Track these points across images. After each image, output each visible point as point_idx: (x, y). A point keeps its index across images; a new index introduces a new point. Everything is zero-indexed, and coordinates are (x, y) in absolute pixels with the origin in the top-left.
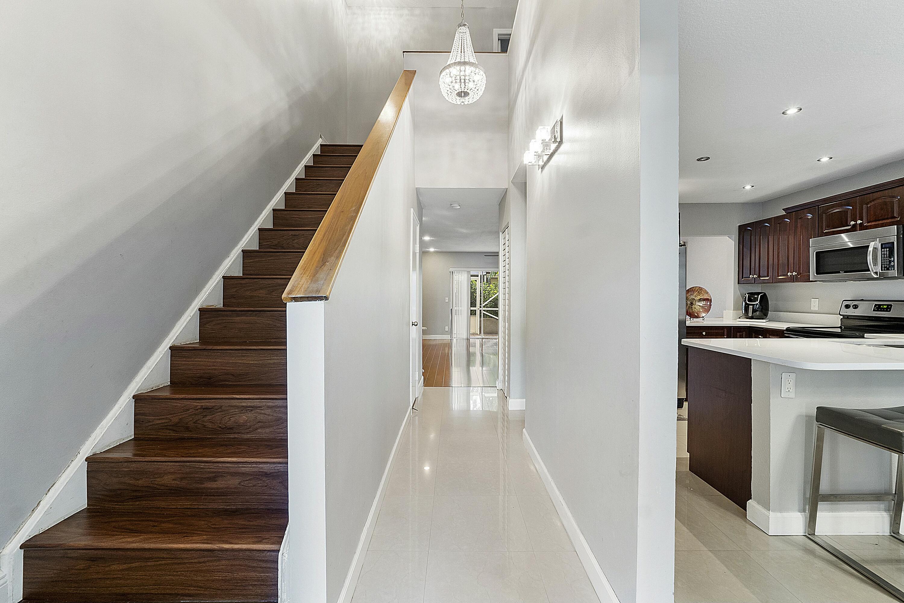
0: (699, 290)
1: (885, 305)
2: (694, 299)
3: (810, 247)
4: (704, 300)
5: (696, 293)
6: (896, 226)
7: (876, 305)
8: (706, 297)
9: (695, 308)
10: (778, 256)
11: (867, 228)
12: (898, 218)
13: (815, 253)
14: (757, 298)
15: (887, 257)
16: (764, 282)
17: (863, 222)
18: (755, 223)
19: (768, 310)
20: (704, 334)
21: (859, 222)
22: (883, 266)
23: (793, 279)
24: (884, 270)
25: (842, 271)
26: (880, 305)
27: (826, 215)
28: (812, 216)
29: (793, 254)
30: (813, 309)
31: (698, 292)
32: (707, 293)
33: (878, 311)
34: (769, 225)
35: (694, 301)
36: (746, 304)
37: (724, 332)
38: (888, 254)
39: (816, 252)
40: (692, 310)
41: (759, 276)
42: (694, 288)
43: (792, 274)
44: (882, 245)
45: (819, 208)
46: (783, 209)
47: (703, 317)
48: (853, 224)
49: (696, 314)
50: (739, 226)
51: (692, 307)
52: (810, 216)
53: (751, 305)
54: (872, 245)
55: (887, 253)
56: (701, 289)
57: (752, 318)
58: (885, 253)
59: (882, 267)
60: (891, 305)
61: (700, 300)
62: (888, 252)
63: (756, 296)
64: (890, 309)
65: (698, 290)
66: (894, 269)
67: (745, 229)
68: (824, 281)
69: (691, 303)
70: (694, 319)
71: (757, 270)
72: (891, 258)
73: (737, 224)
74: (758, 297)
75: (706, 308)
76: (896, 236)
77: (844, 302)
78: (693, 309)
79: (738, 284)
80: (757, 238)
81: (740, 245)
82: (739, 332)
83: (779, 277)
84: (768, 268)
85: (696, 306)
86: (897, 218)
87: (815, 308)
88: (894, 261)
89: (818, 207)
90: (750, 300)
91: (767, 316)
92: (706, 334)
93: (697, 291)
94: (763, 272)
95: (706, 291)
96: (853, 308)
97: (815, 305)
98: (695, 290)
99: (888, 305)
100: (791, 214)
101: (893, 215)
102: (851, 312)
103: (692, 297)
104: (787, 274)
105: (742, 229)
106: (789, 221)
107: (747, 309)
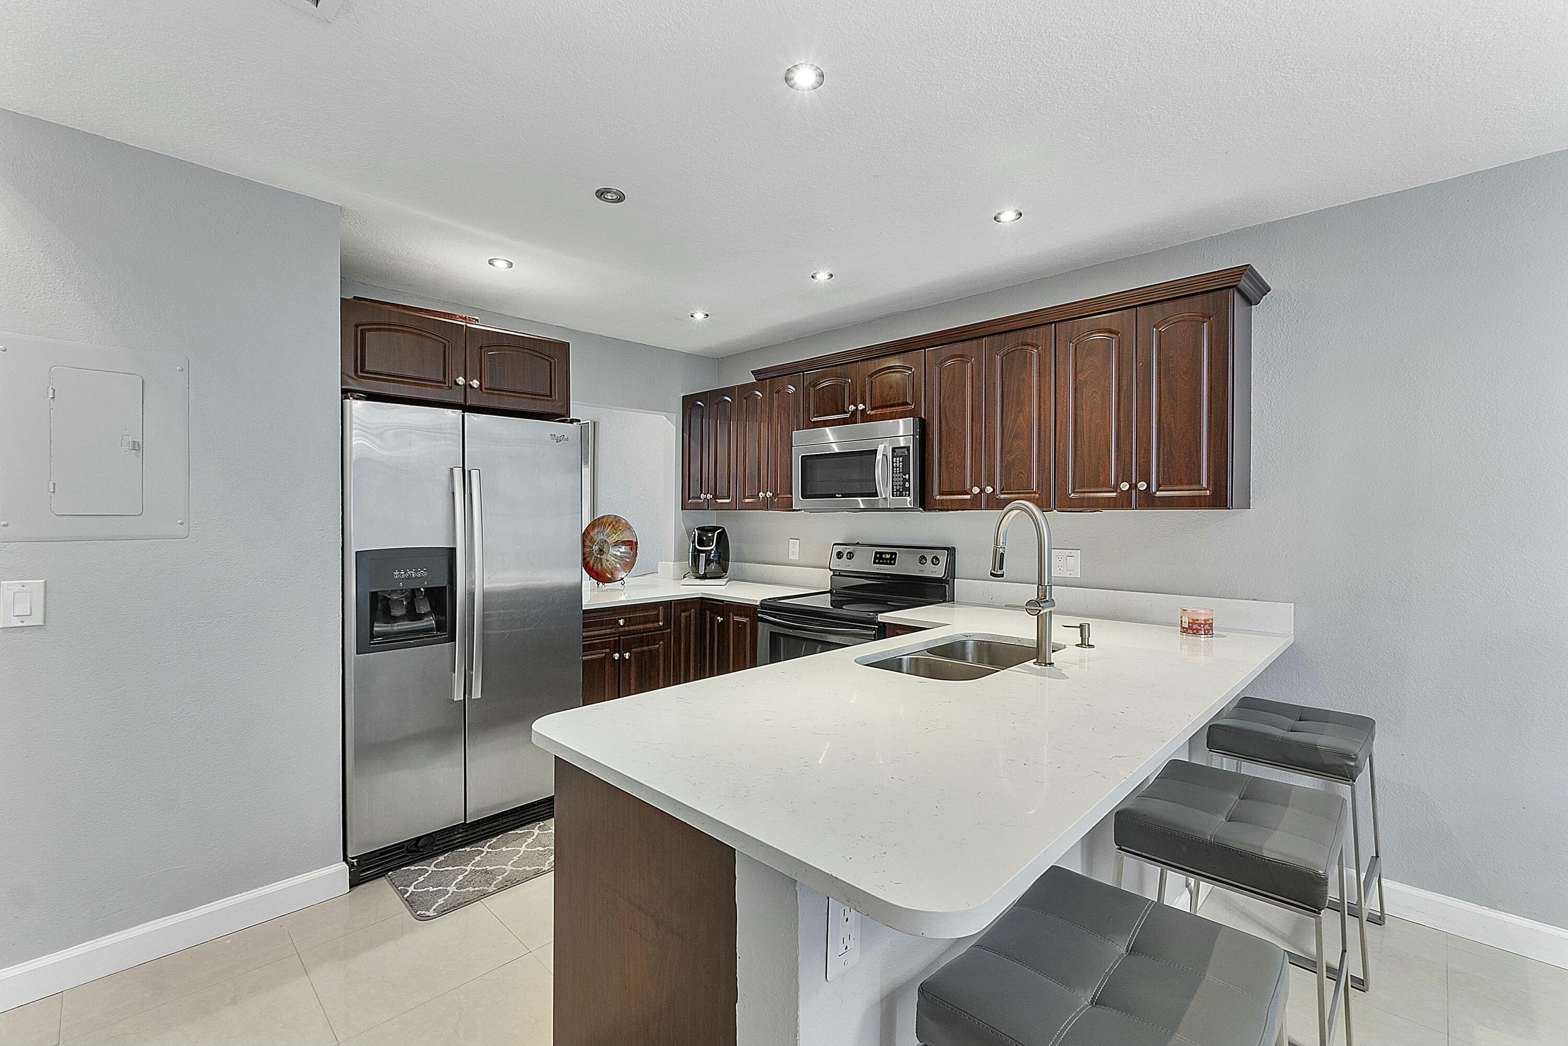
0: (614, 523)
1: (888, 553)
2: (605, 541)
3: (792, 446)
4: (625, 543)
5: (609, 528)
6: (912, 418)
7: (876, 553)
8: (627, 537)
9: (608, 561)
10: (745, 460)
11: (870, 419)
12: (912, 405)
13: (800, 457)
14: (712, 538)
15: (900, 473)
16: (722, 507)
17: (865, 408)
18: (709, 393)
19: (729, 561)
20: (622, 624)
21: (861, 407)
22: (895, 487)
23: (767, 505)
24: (896, 496)
25: (839, 494)
26: (881, 553)
27: (814, 390)
28: (794, 389)
29: (766, 458)
30: (792, 558)
31: (613, 526)
32: (630, 529)
33: (879, 563)
34: (730, 400)
35: (606, 546)
36: (695, 549)
37: (658, 614)
38: (901, 467)
39: (802, 456)
40: (602, 565)
41: (715, 497)
42: (605, 519)
43: (766, 495)
44: (894, 450)
45: (805, 375)
46: (752, 372)
47: (622, 579)
48: (853, 409)
49: (609, 576)
50: (683, 397)
51: (601, 559)
52: (792, 389)
53: (703, 552)
54: (881, 449)
55: (899, 466)
56: (617, 520)
57: (704, 577)
58: (898, 464)
59: (893, 489)
60: (895, 554)
61: (617, 544)
62: (901, 463)
63: (710, 535)
64: (895, 559)
65: (612, 522)
66: (909, 495)
67: (693, 404)
68: (812, 511)
69: (601, 550)
70: (606, 584)
71: (712, 484)
72: (905, 476)
73: (681, 394)
74: (714, 536)
75: (627, 560)
76: (912, 436)
77: (835, 546)
78: (604, 562)
79: (682, 509)
80: (712, 423)
81: (685, 434)
82: (685, 611)
83: (745, 499)
84: (729, 482)
85: (609, 557)
86: (910, 404)
87: (794, 556)
88: (909, 480)
89: (803, 374)
90: (701, 543)
91: (726, 572)
92: (625, 623)
93: (611, 526)
94: (722, 488)
95: (627, 524)
96: (848, 558)
97: (794, 551)
98: (606, 522)
99: (892, 554)
100: (764, 381)
101: (905, 401)
102: (844, 565)
103: (602, 537)
104: (758, 495)
105: (689, 402)
106: (761, 395)
107: (696, 559)
